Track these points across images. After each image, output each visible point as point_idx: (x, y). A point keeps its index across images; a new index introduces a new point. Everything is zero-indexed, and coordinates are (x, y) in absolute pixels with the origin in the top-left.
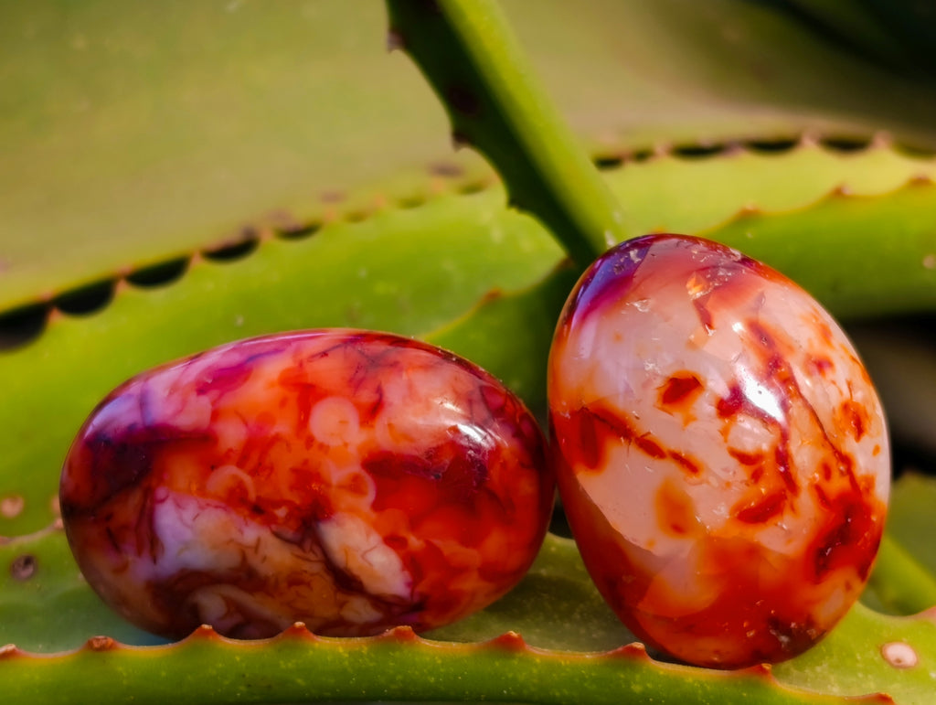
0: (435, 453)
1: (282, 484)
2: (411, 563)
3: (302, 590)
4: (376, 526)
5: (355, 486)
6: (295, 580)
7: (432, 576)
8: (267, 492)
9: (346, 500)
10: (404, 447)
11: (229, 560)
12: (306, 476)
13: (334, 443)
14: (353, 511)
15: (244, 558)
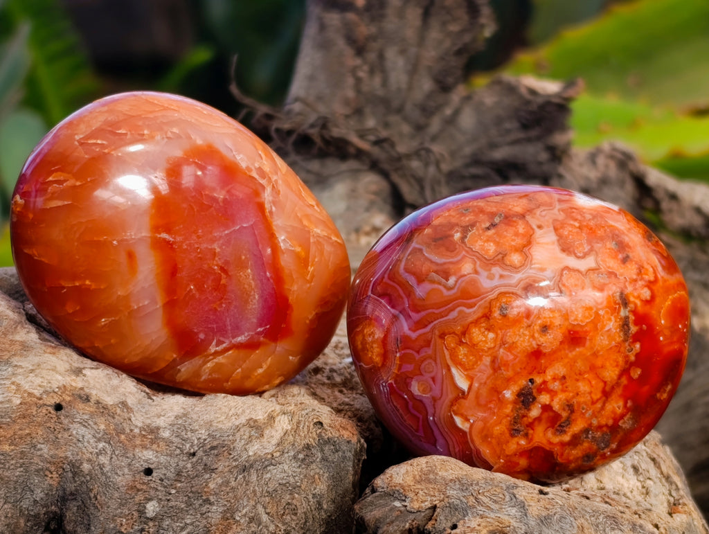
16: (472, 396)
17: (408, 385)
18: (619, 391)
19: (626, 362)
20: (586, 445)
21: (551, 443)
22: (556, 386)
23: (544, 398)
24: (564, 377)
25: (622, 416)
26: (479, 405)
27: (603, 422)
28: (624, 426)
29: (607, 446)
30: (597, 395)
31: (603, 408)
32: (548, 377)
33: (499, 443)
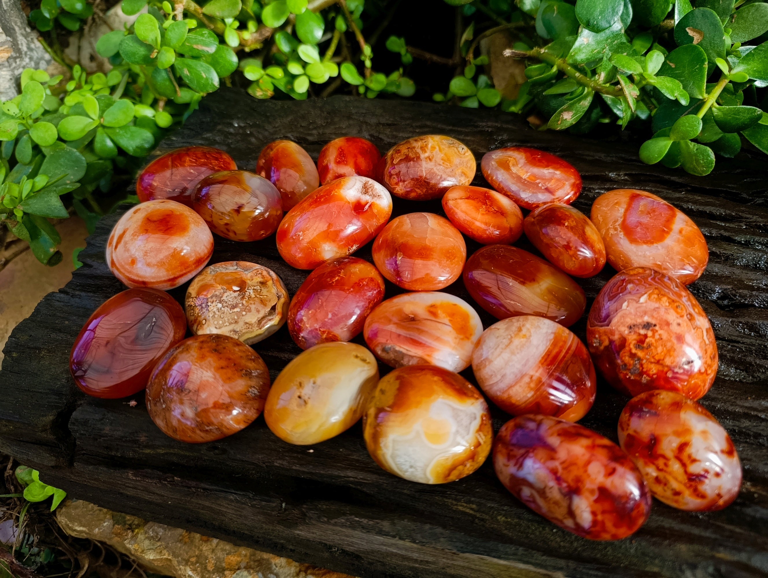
0: (620, 497)
1: (570, 478)
2: (595, 523)
3: (556, 507)
4: (591, 506)
5: (592, 492)
6: (556, 503)
7: (598, 528)
8: (564, 476)
9: (587, 494)
10: (613, 491)
11: (541, 486)
12: (578, 480)
13: (593, 476)
14: (587, 498)
15: (545, 488)
16: (638, 305)
17: (630, 283)
18: (661, 368)
19: (674, 368)
20: (632, 362)
21: (629, 345)
22: (657, 336)
23: (650, 333)
24: (662, 339)
25: (648, 375)
26: (636, 308)
27: (645, 366)
28: (643, 379)
29: (632, 374)
30: (657, 358)
31: (652, 363)
32: (660, 332)
33: (622, 323)
